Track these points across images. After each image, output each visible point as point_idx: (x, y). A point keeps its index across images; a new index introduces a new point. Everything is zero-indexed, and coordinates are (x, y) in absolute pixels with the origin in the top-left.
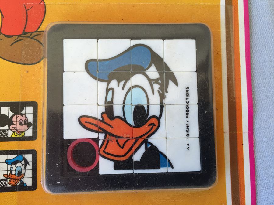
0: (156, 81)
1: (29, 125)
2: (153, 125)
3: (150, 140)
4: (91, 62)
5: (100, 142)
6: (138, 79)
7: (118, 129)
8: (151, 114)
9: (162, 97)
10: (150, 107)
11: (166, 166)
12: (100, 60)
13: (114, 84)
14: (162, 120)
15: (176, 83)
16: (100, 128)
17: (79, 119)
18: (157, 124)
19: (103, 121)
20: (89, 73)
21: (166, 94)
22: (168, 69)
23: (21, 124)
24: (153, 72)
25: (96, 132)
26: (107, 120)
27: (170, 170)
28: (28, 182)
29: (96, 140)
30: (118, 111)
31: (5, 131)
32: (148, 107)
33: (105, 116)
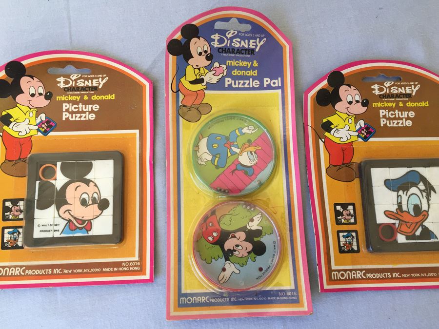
0: (424, 191)
1: (352, 216)
2: (425, 215)
3: (424, 224)
4: (387, 181)
5: (397, 225)
6: (414, 190)
7: (405, 217)
8: (423, 209)
9: (428, 200)
10: (422, 205)
11: (434, 238)
12: (392, 180)
13: (401, 193)
14: (429, 213)
15: (435, 192)
16: (396, 217)
17: (384, 212)
18: (427, 215)
19: (397, 213)
20: (386, 187)
21: (430, 198)
22: (429, 184)
23: (348, 215)
24: (422, 186)
25: (394, 219)
26: (399, 213)
27: (436, 240)
28: (355, 248)
29: (394, 224)
30: (405, 208)
31: (340, 219)
32: (421, 205)
33: (398, 210)
